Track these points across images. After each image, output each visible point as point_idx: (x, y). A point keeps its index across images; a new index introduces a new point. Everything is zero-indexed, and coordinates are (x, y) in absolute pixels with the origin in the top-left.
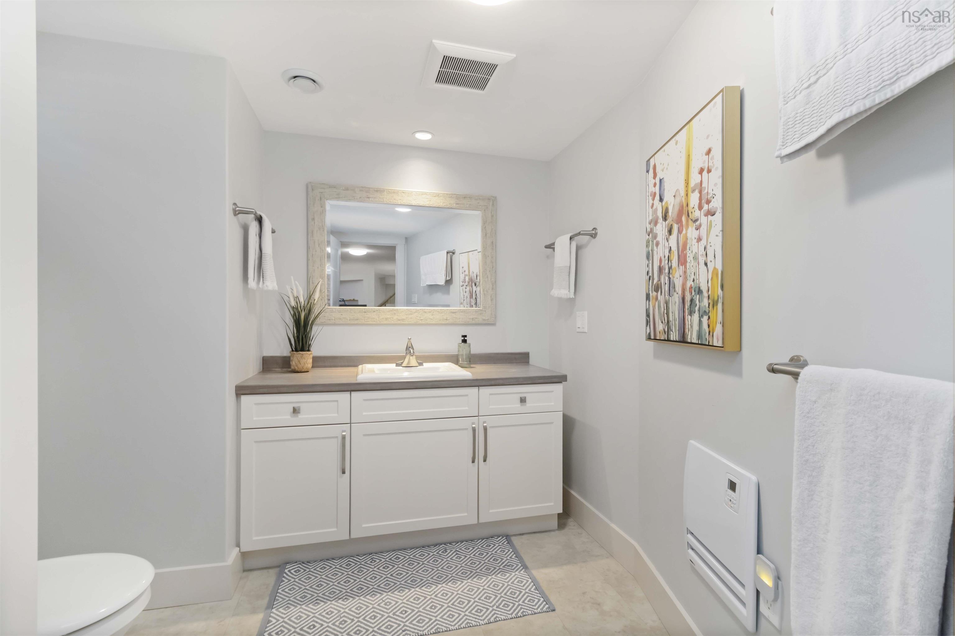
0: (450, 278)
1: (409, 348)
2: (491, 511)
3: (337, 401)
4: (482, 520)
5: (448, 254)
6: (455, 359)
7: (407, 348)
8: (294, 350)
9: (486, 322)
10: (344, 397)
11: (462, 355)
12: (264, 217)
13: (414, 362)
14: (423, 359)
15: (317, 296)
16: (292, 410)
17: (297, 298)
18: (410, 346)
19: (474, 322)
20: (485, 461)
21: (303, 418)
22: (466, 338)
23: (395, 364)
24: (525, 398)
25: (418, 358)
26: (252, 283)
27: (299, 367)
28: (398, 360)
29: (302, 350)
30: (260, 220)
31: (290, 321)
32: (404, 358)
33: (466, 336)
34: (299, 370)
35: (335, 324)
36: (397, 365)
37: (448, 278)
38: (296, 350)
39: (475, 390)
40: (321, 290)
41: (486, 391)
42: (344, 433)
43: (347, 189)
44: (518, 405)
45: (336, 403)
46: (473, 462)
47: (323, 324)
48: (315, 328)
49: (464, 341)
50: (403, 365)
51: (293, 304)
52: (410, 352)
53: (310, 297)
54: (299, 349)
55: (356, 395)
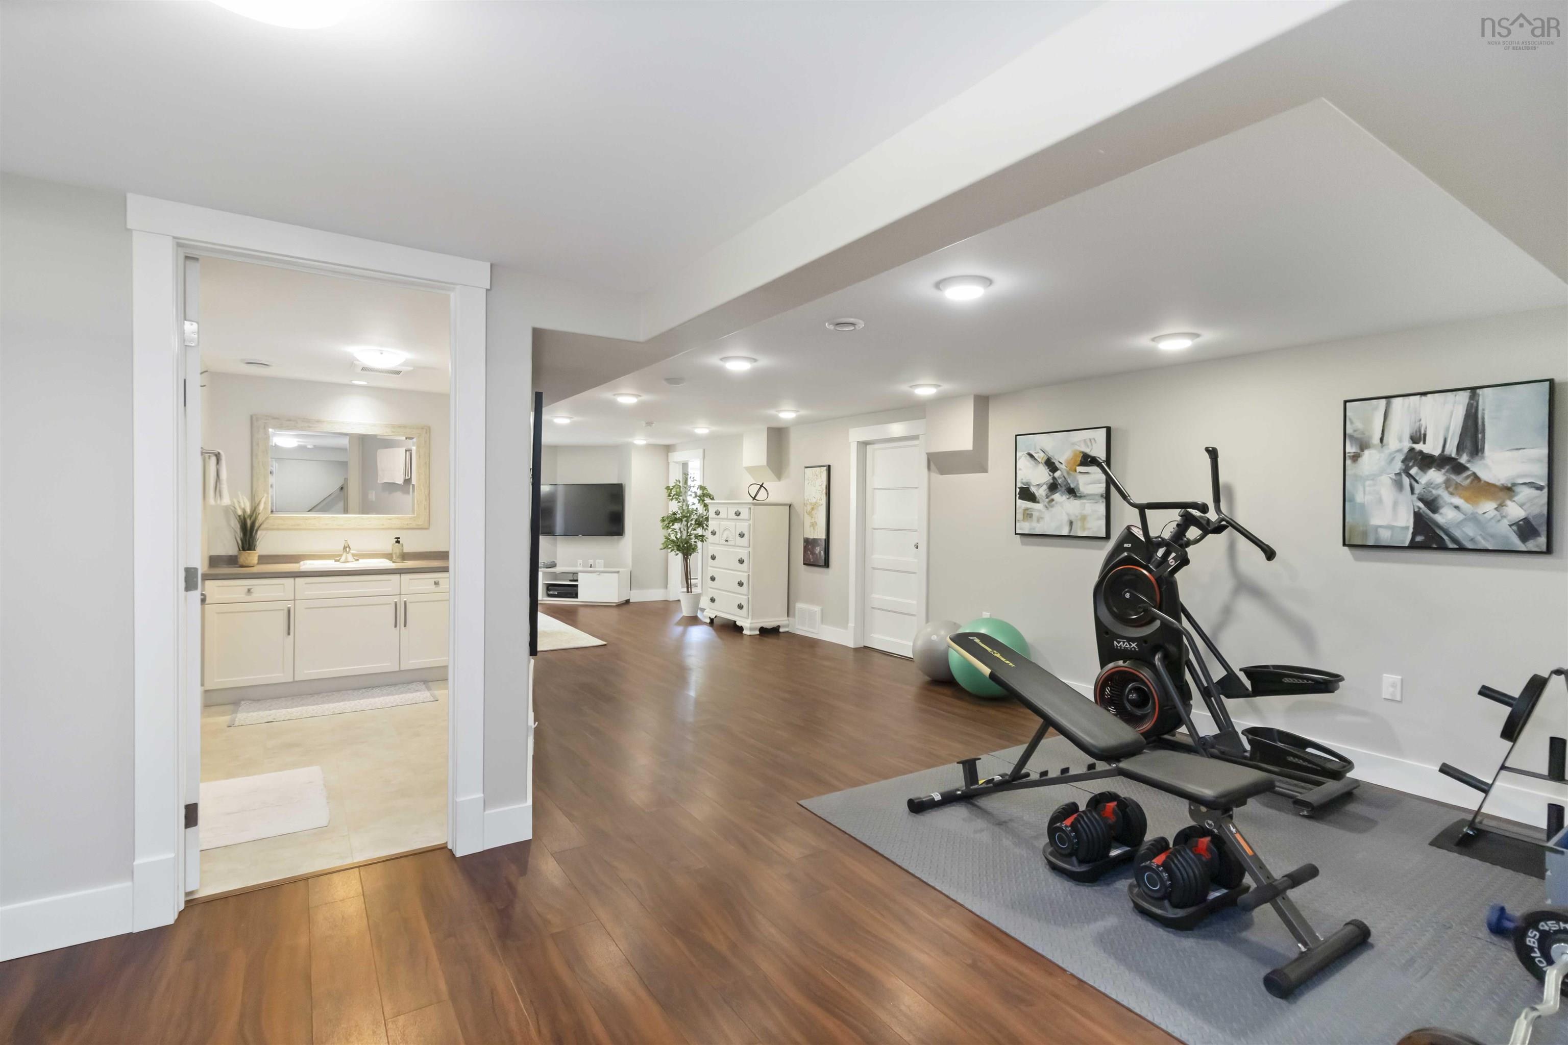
0: (409, 477)
1: (346, 548)
2: (411, 662)
3: (283, 584)
4: (403, 668)
5: (407, 452)
6: (389, 556)
7: (345, 548)
8: (241, 549)
9: (420, 527)
10: (290, 581)
11: (395, 553)
12: (222, 453)
13: (350, 558)
14: (357, 557)
15: (261, 507)
16: (247, 590)
17: (244, 511)
18: (347, 546)
19: (408, 527)
20: (405, 626)
21: (256, 595)
22: (399, 540)
23: (334, 561)
24: (438, 582)
25: (353, 555)
26: (211, 501)
27: (247, 563)
28: (336, 557)
29: (249, 549)
30: (218, 456)
31: (237, 526)
32: (341, 555)
33: (399, 538)
34: (246, 565)
35: (278, 529)
36: (336, 561)
37: (407, 478)
38: (244, 550)
39: (397, 576)
40: (265, 503)
41: (405, 577)
42: (289, 606)
43: (290, 420)
44: (434, 586)
45: (282, 586)
46: (396, 626)
47: (267, 529)
48: (259, 532)
49: (398, 542)
50: (340, 561)
51: (240, 512)
52: (346, 551)
53: (254, 510)
54: (246, 548)
55: (298, 580)
